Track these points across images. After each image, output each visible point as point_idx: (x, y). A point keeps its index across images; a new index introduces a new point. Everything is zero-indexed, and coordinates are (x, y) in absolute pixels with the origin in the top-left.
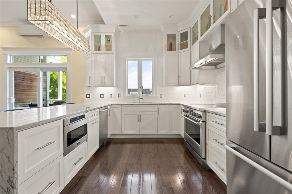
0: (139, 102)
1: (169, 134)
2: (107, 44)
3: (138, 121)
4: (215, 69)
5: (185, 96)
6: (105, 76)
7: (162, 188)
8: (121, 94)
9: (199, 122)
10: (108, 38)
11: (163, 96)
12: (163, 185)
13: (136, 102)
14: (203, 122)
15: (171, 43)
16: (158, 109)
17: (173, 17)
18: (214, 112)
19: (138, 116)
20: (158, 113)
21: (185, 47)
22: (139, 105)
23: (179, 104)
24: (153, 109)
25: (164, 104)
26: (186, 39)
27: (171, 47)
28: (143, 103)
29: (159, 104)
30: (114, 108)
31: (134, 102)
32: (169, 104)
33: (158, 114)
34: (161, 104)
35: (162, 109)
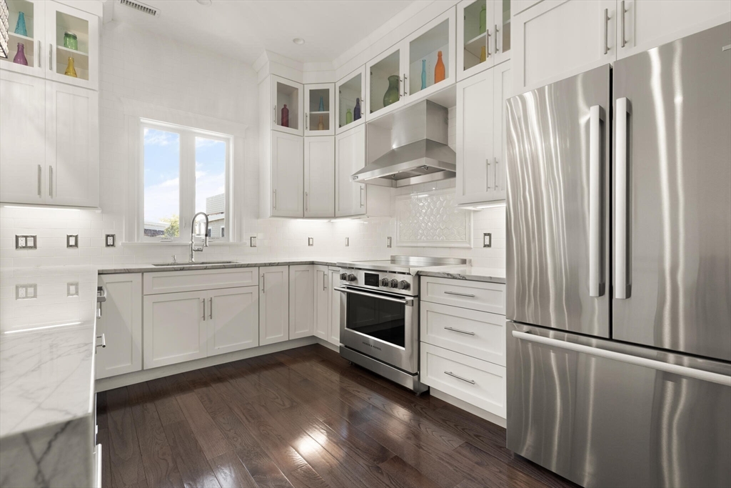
0: (187, 261)
1: (289, 341)
2: (60, 47)
3: (204, 317)
4: (392, 186)
5: (311, 243)
6: (54, 167)
7: (378, 468)
8: (117, 237)
9: (404, 298)
10: (67, 31)
11: (256, 242)
12: (374, 461)
13: (178, 261)
14: (414, 297)
15: (285, 106)
16: (262, 278)
17: (302, 42)
18: (448, 274)
19: (204, 302)
20: (261, 288)
21: (321, 126)
22: (206, 268)
23: (312, 263)
24: (250, 277)
25: (278, 264)
26: (321, 106)
27: (285, 118)
28: (203, 263)
29: (265, 265)
30: (107, 285)
31: (171, 261)
32: (289, 264)
33: (261, 292)
34: (271, 265)
35: (273, 277)
